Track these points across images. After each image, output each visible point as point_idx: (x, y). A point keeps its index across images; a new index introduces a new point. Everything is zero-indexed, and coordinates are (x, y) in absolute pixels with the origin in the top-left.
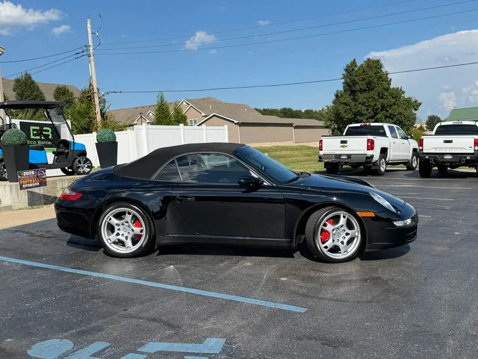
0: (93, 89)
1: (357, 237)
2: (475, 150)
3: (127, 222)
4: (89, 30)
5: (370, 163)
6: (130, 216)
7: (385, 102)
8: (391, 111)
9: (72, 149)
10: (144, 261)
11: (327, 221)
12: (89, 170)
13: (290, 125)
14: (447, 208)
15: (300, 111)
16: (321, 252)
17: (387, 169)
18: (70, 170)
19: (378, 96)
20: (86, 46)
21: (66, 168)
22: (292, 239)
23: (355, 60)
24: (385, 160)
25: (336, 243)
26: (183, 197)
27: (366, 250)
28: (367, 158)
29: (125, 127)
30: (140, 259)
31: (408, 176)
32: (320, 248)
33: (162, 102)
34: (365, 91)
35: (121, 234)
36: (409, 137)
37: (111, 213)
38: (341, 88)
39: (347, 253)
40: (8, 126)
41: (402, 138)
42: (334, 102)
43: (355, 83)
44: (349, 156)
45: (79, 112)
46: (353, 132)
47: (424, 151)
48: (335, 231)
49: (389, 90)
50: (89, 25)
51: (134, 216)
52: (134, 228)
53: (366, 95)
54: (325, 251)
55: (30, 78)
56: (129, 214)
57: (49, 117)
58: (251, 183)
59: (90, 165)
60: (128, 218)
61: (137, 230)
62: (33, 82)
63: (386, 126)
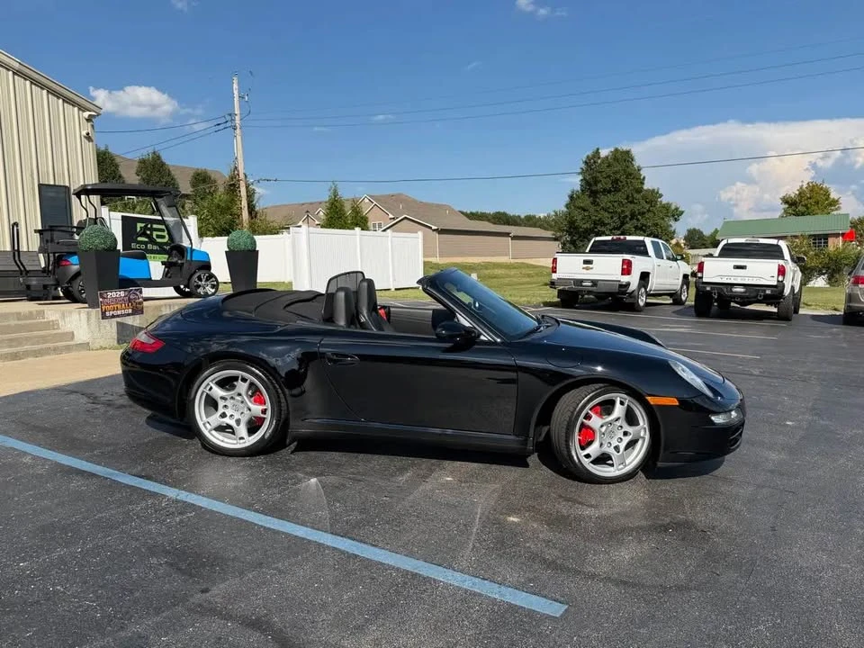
0: (238, 175)
1: (644, 438)
2: (778, 281)
3: (239, 395)
4: (236, 92)
5: (625, 293)
6: (246, 385)
7: (636, 208)
8: (643, 221)
9: (189, 258)
10: (266, 464)
11: (591, 409)
12: (213, 291)
13: (507, 235)
14: (755, 373)
15: (519, 217)
16: (579, 464)
17: (649, 301)
18: (187, 290)
19: (627, 198)
20: (230, 115)
21: (182, 287)
22: (528, 436)
23: (598, 149)
24: (646, 289)
25: (606, 449)
26: (337, 355)
27: (659, 464)
28: (621, 286)
29: (280, 229)
30: (261, 459)
31: (677, 313)
32: (578, 458)
33: (335, 197)
34: (609, 192)
35: (228, 414)
36: (679, 257)
37: (212, 377)
38: (578, 188)
39: (625, 466)
40: (93, 222)
41: (668, 259)
42: (567, 206)
43: (596, 182)
44: (595, 283)
45: (218, 206)
46: (599, 249)
47: (704, 280)
48: (604, 428)
49: (641, 191)
50: (235, 86)
51: (252, 384)
52: (250, 405)
53: (611, 197)
54: (586, 462)
55: (159, 157)
56: (244, 380)
57: (158, 210)
58: (458, 336)
59: (215, 283)
60: (242, 387)
61: (257, 409)
62: (163, 164)
63: (648, 241)
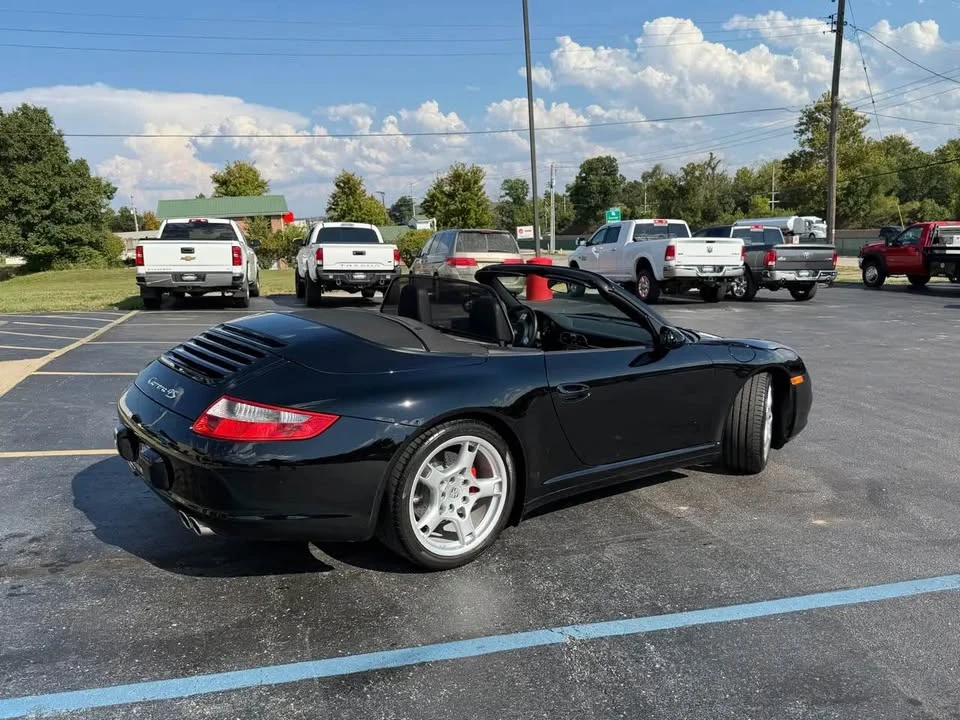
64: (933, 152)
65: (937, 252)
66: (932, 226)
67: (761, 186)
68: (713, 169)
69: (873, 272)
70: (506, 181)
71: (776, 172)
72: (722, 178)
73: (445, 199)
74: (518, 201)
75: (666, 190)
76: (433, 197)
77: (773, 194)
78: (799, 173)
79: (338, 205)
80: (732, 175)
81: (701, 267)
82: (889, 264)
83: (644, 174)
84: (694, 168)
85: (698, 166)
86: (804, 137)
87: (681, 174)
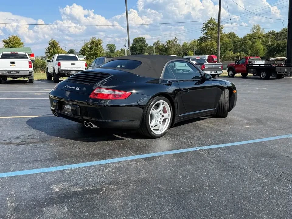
3: (160, 111)
6: (163, 106)
44: (18, 72)
47: (61, 69)
52: (164, 114)
64: (243, 38)
65: (250, 66)
66: (249, 58)
67: (191, 48)
68: (176, 42)
69: (231, 72)
70: (108, 45)
71: (196, 44)
72: (179, 45)
73: (88, 50)
74: (112, 51)
75: (161, 49)
76: (84, 49)
77: (195, 50)
78: (203, 44)
79: (50, 51)
80: (181, 44)
81: (183, 70)
82: (236, 70)
83: (154, 43)
84: (170, 41)
85: (171, 41)
86: (204, 32)
87: (166, 44)
